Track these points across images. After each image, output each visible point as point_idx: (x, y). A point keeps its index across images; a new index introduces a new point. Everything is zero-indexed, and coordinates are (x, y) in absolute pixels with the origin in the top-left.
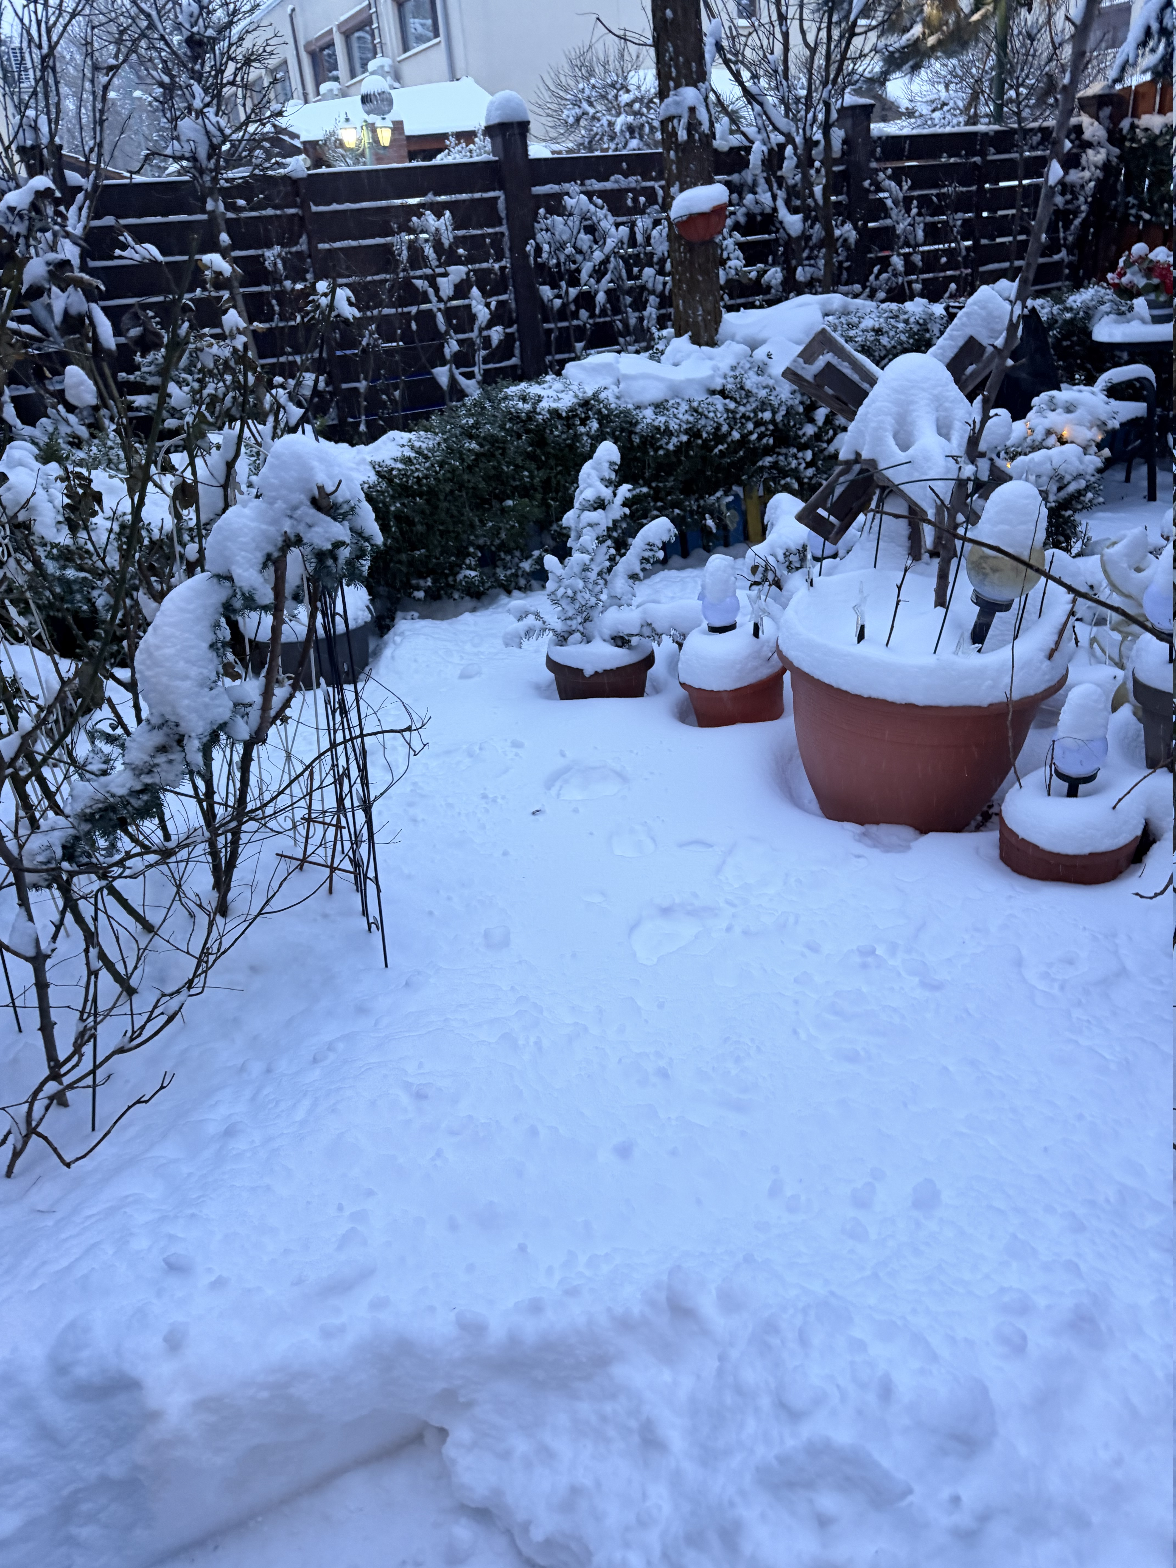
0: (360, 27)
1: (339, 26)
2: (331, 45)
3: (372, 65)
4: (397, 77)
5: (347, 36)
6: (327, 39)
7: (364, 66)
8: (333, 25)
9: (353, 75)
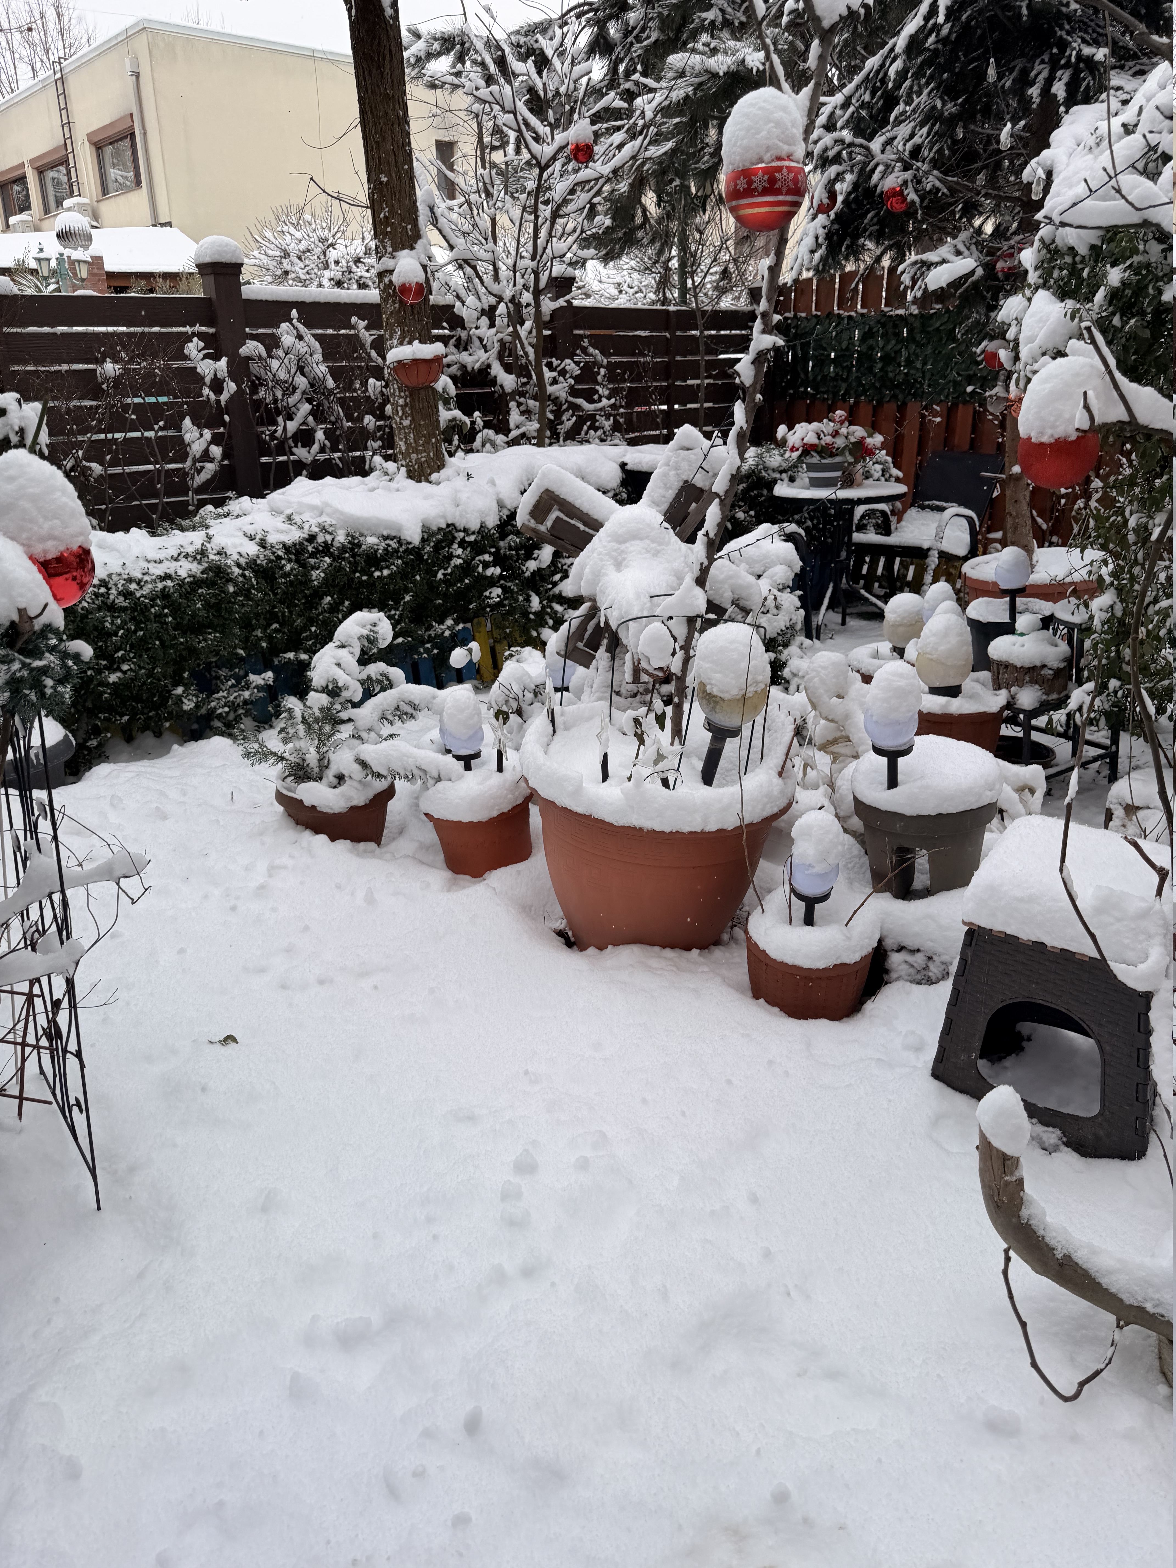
0: (53, 166)
1: (32, 161)
2: (21, 179)
3: (67, 203)
4: (95, 216)
5: (41, 172)
6: (17, 173)
7: (59, 203)
8: (26, 160)
9: (47, 211)
